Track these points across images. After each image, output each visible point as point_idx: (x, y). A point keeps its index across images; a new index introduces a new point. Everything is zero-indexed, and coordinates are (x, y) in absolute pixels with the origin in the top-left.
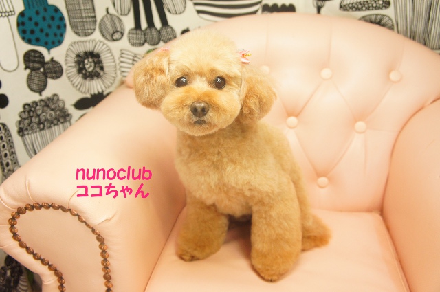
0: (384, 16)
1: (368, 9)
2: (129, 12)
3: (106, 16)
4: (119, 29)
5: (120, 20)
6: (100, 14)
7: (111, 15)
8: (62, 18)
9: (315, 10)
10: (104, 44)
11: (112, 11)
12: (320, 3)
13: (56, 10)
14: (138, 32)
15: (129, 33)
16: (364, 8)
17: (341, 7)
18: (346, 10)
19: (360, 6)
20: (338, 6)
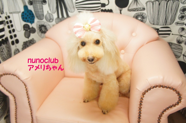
0: (143, 13)
1: (138, 11)
2: (55, 12)
3: (47, 14)
4: (52, 18)
5: (52, 15)
6: (45, 13)
7: (49, 13)
8: (33, 14)
9: (119, 11)
10: (47, 23)
11: (49, 12)
12: (121, 9)
13: (31, 11)
14: (58, 19)
15: (55, 19)
16: (136, 10)
17: (128, 10)
18: (130, 11)
19: (135, 10)
20: (127, 10)
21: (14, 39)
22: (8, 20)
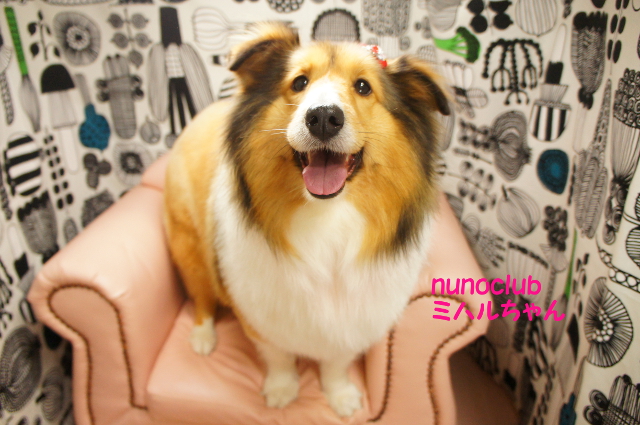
2: (165, 119)
3: (146, 123)
4: (156, 132)
5: (157, 126)
6: (140, 120)
7: (150, 123)
8: (106, 125)
10: (143, 147)
11: (151, 118)
13: (102, 118)
14: (173, 137)
15: (165, 137)
21: (63, 194)
22: (50, 146)
